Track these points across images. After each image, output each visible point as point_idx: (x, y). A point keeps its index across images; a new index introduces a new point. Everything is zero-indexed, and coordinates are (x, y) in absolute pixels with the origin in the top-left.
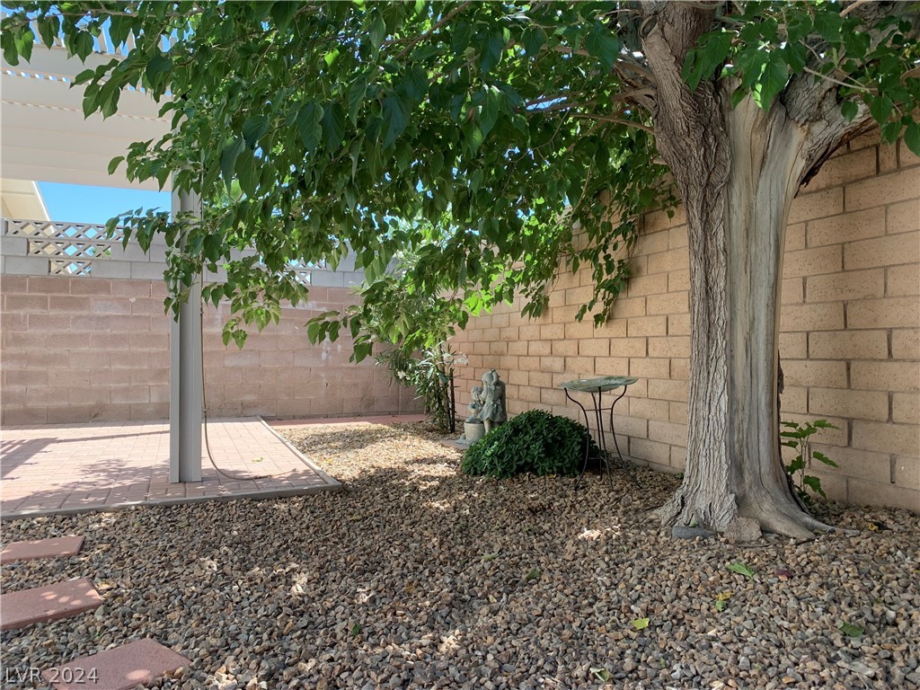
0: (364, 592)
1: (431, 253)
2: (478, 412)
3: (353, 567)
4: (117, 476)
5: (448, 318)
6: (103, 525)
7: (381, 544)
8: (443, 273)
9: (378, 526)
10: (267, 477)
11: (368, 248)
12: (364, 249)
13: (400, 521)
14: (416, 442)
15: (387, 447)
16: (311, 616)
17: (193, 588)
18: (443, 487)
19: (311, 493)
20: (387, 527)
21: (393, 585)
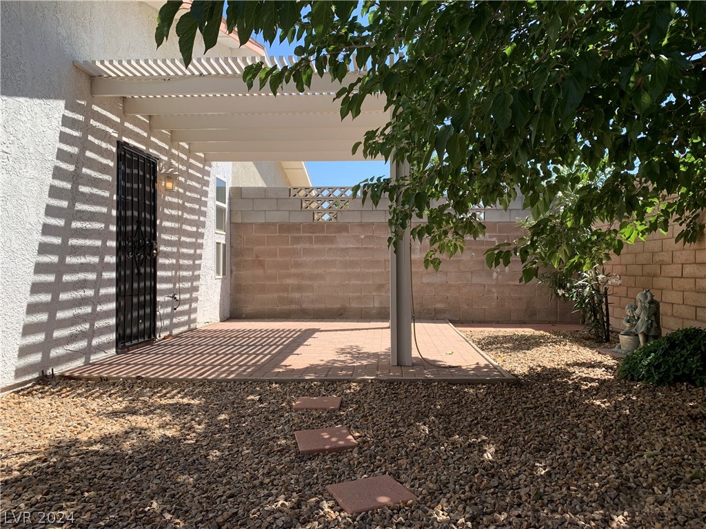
0: (541, 467)
1: (589, 193)
2: (633, 326)
3: (531, 445)
4: (358, 357)
5: (604, 246)
6: (352, 391)
7: (552, 429)
8: (600, 208)
9: (548, 415)
10: (457, 367)
11: (535, 192)
12: (531, 192)
13: (566, 412)
14: (575, 348)
15: (550, 351)
16: (500, 478)
17: (414, 444)
18: (603, 388)
19: (492, 382)
20: (556, 417)
21: (565, 464)
